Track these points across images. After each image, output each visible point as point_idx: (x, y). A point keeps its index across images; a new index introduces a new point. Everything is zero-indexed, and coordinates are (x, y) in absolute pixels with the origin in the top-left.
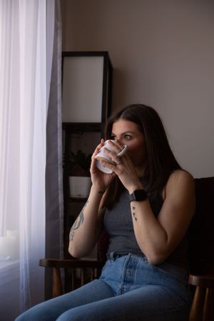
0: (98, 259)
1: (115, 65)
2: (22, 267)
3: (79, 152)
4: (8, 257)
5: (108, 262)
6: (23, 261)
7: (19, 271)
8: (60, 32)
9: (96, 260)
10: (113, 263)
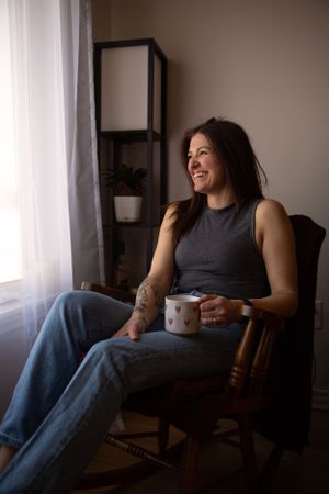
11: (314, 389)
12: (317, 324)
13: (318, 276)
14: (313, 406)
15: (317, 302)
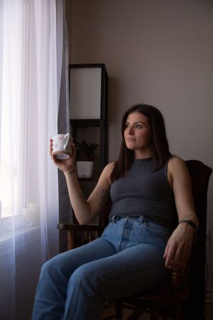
0: (100, 224)
1: (110, 75)
2: (42, 231)
3: (84, 142)
4: (31, 224)
5: (110, 224)
6: (43, 226)
7: (40, 234)
8: (67, 49)
9: (98, 225)
10: (114, 225)
11: (207, 289)
12: (207, 244)
13: (208, 199)
14: (206, 301)
15: (207, 230)
